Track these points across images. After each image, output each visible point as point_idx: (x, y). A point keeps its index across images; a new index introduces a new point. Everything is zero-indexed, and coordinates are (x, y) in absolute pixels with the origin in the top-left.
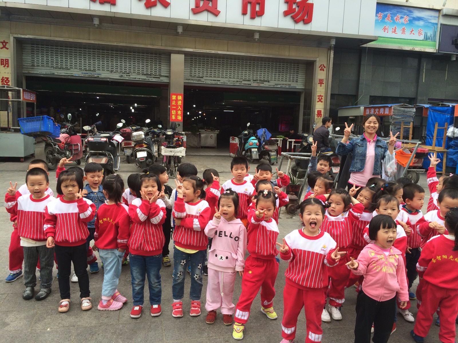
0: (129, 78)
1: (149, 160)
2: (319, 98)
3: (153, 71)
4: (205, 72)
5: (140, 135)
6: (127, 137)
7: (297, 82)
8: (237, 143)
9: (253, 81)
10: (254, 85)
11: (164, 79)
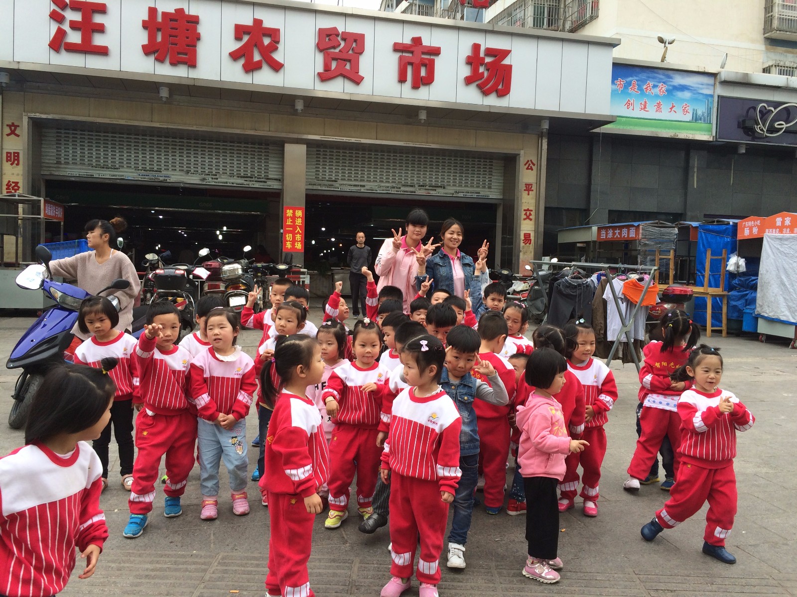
0: (215, 182)
2: (526, 214)
3: (256, 172)
4: (340, 172)
5: (234, 270)
7: (489, 188)
9: (419, 186)
10: (421, 193)
11: (273, 183)
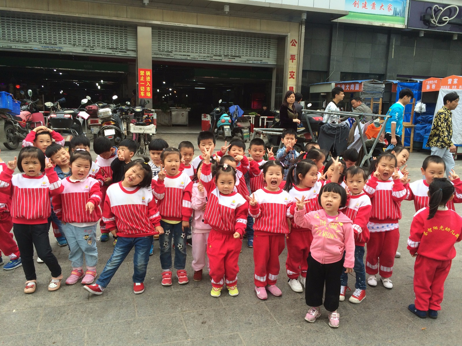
0: (93, 52)
1: (118, 138)
2: (291, 75)
3: (119, 45)
4: (174, 46)
5: (106, 112)
6: (93, 114)
7: (268, 57)
8: (209, 121)
9: (224, 56)
10: (225, 60)
11: (131, 53)
